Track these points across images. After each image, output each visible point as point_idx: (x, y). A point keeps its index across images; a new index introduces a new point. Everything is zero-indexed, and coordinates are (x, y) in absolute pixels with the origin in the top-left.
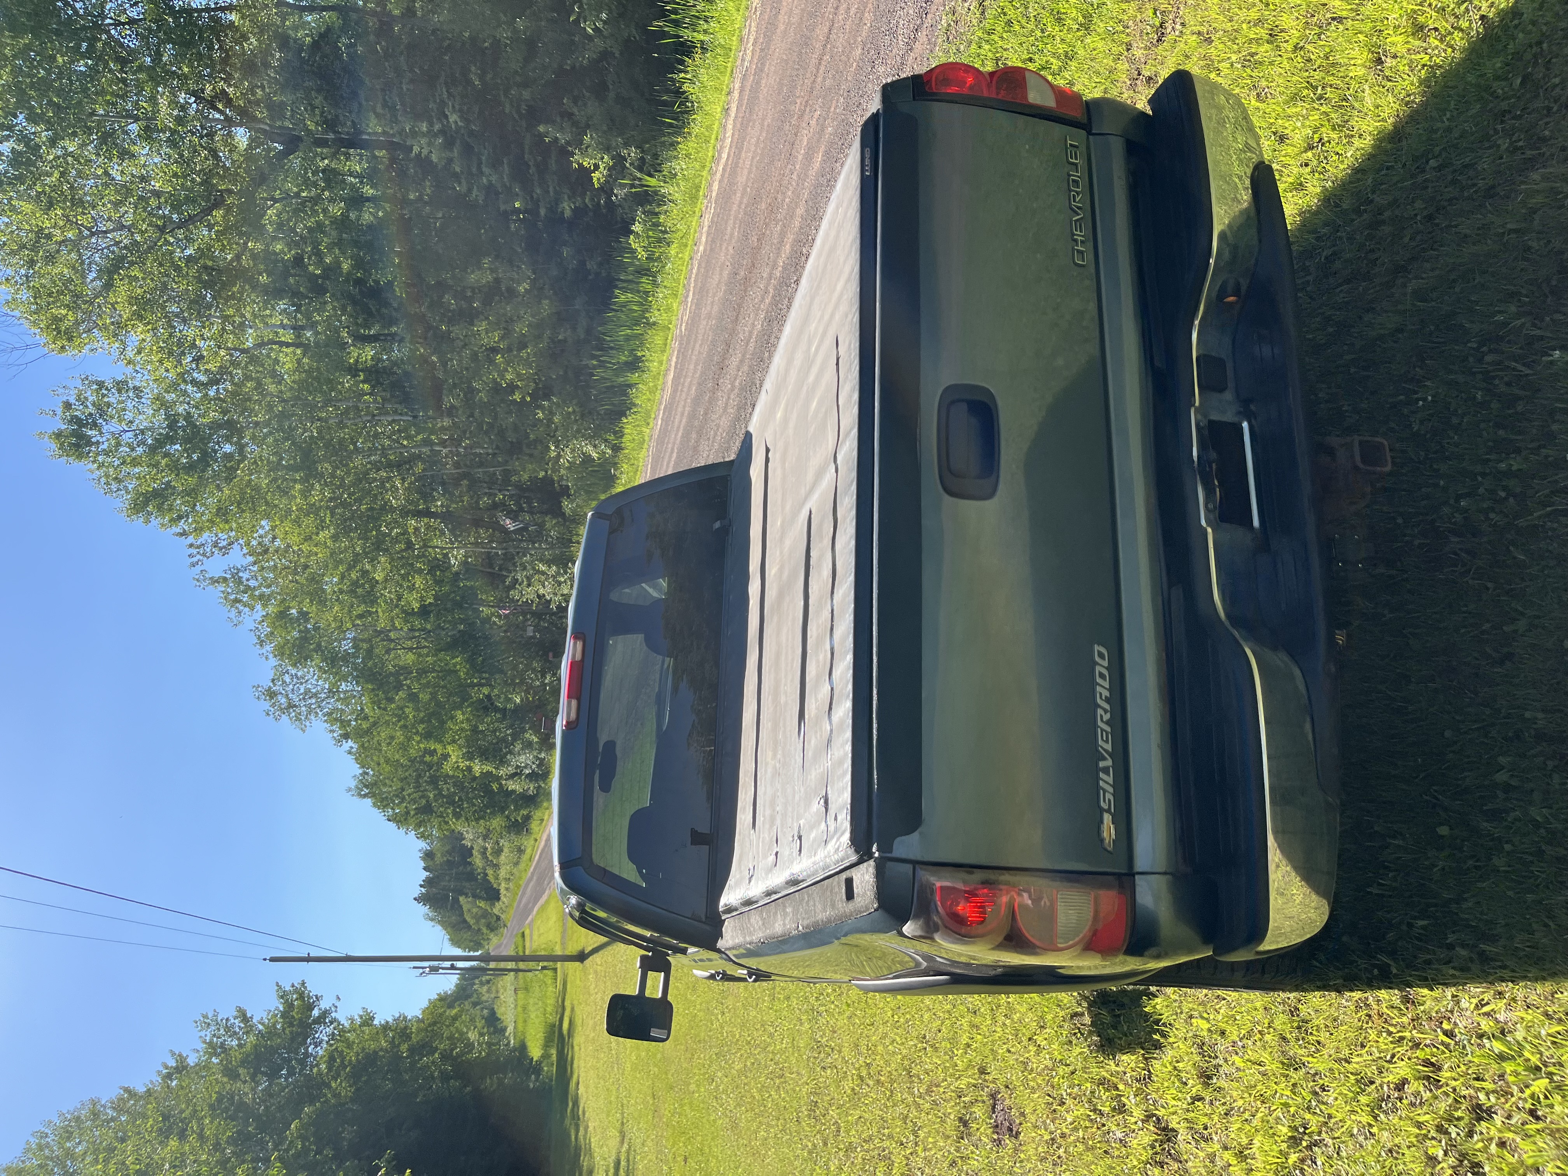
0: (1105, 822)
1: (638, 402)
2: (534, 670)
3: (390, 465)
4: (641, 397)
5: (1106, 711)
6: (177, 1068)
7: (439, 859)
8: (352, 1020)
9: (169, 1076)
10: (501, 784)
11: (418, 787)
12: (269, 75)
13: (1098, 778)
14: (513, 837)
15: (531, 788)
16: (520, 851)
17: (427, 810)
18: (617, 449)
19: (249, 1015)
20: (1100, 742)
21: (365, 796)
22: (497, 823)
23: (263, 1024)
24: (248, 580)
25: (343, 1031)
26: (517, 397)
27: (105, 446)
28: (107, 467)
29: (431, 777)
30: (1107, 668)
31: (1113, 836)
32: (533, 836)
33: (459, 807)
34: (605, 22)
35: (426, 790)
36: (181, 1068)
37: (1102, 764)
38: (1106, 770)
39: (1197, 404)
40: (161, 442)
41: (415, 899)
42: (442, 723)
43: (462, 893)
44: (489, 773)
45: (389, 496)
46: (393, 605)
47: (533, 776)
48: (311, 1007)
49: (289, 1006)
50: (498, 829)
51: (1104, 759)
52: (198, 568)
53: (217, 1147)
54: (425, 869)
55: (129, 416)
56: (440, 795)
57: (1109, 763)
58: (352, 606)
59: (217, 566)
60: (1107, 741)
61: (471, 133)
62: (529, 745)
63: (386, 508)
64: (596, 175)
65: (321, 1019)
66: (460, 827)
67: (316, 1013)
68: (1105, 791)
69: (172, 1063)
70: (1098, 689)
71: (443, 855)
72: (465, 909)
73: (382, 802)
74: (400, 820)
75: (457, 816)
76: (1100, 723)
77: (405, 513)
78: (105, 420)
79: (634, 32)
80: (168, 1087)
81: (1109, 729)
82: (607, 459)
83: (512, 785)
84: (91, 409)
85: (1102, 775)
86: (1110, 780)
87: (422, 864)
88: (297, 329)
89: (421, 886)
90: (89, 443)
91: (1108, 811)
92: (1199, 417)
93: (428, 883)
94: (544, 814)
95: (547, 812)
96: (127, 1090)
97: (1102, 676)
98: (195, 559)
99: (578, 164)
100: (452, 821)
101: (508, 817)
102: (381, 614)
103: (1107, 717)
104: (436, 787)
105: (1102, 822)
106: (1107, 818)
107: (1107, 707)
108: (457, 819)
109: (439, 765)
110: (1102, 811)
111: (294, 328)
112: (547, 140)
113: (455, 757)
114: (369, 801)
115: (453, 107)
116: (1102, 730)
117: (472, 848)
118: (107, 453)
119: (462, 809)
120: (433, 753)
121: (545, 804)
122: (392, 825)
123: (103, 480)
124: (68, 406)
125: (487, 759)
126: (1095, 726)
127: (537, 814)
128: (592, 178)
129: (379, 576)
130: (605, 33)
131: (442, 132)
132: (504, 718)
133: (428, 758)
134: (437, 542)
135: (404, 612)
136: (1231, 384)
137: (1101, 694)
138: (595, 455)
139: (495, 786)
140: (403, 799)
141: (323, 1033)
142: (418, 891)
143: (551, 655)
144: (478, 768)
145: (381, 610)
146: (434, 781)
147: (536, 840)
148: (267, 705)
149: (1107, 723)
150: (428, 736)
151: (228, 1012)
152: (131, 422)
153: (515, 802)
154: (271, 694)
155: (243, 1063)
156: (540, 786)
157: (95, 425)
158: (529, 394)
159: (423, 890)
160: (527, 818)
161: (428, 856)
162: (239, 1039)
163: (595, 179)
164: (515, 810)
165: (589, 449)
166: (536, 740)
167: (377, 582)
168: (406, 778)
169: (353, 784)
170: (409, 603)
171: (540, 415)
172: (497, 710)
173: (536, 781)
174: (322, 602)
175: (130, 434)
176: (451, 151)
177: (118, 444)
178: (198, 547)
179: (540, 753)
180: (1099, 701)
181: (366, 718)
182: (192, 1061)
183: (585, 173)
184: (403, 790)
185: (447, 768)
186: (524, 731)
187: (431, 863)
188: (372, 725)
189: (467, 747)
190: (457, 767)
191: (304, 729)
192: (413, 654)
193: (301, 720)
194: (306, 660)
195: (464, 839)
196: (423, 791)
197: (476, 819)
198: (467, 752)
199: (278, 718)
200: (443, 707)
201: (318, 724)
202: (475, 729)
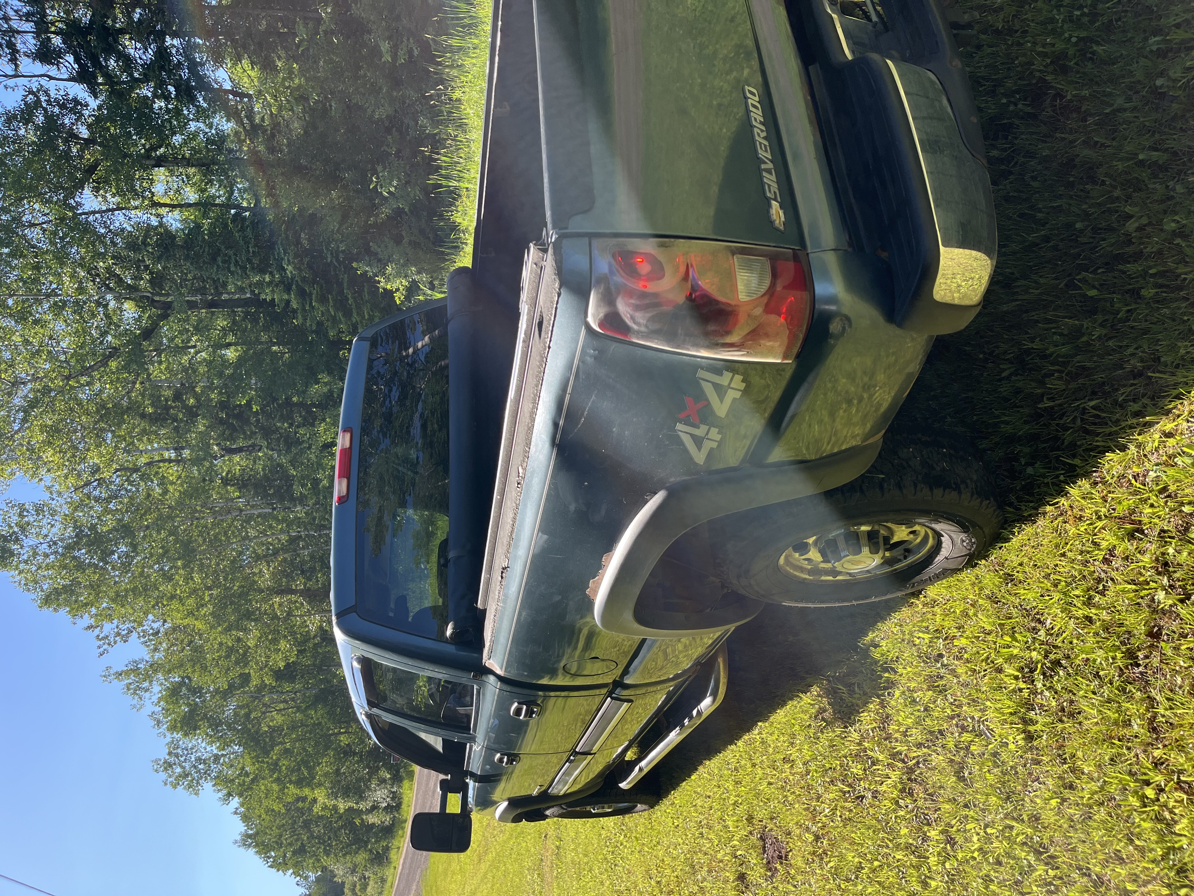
0: (773, 207)
5: (762, 131)
10: (362, 820)
11: (294, 831)
12: (148, 251)
13: (761, 177)
14: (376, 869)
15: (387, 819)
16: (383, 881)
17: (301, 851)
20: (760, 151)
21: (249, 846)
22: (361, 857)
27: (25, 557)
28: (26, 573)
29: (304, 822)
30: (758, 102)
31: (783, 218)
32: (393, 865)
33: (329, 845)
34: (396, 187)
35: (300, 834)
37: (763, 167)
40: (69, 548)
42: (311, 769)
44: (350, 809)
47: (389, 809)
50: (363, 862)
51: (765, 163)
55: (44, 531)
56: (312, 837)
57: (770, 166)
58: (229, 669)
60: (766, 151)
61: (304, 279)
62: (383, 781)
64: (397, 295)
66: (331, 864)
68: (769, 186)
70: (753, 115)
73: (265, 852)
74: (280, 865)
75: (327, 853)
76: (757, 138)
77: (271, 592)
78: (26, 536)
79: (418, 192)
81: (767, 143)
83: (372, 819)
84: (15, 528)
85: (764, 174)
86: (774, 178)
88: (178, 449)
90: (12, 554)
91: (775, 200)
94: (400, 842)
95: (402, 839)
97: (754, 106)
98: (102, 650)
99: (384, 289)
101: (371, 851)
103: (764, 134)
104: (309, 830)
105: (770, 208)
106: (774, 204)
107: (763, 127)
108: (328, 855)
109: (310, 809)
110: (769, 199)
111: (175, 449)
112: (359, 272)
113: (322, 799)
114: (252, 851)
115: (289, 260)
116: (760, 143)
117: (343, 883)
118: (26, 562)
119: (332, 847)
120: (304, 799)
121: (400, 832)
122: (274, 870)
123: (23, 582)
125: (348, 796)
126: (754, 141)
127: (395, 843)
128: (394, 297)
129: (251, 643)
130: (397, 195)
131: (282, 282)
132: (362, 758)
133: (300, 804)
134: (297, 613)
135: (272, 670)
137: (755, 119)
139: (357, 822)
140: (280, 845)
144: (342, 806)
146: (307, 825)
147: (395, 868)
148: (163, 776)
149: (765, 138)
150: (300, 783)
152: (46, 536)
153: (376, 835)
154: (168, 766)
156: (395, 817)
157: (17, 540)
160: (387, 849)
163: (396, 298)
164: (376, 842)
166: (388, 776)
167: (249, 647)
168: (283, 825)
169: (239, 838)
170: (276, 663)
172: (355, 753)
173: (391, 812)
175: (45, 546)
176: (289, 294)
177: (35, 554)
178: (103, 639)
179: (393, 787)
180: (754, 123)
181: (247, 774)
183: (389, 294)
184: (281, 836)
185: (317, 809)
186: (378, 768)
188: (253, 781)
189: (331, 788)
190: (325, 808)
191: (197, 794)
192: (283, 715)
193: (193, 787)
194: (195, 730)
195: (335, 876)
196: (297, 835)
197: (344, 855)
198: (332, 792)
199: (175, 787)
200: (310, 755)
201: (208, 786)
202: (337, 772)
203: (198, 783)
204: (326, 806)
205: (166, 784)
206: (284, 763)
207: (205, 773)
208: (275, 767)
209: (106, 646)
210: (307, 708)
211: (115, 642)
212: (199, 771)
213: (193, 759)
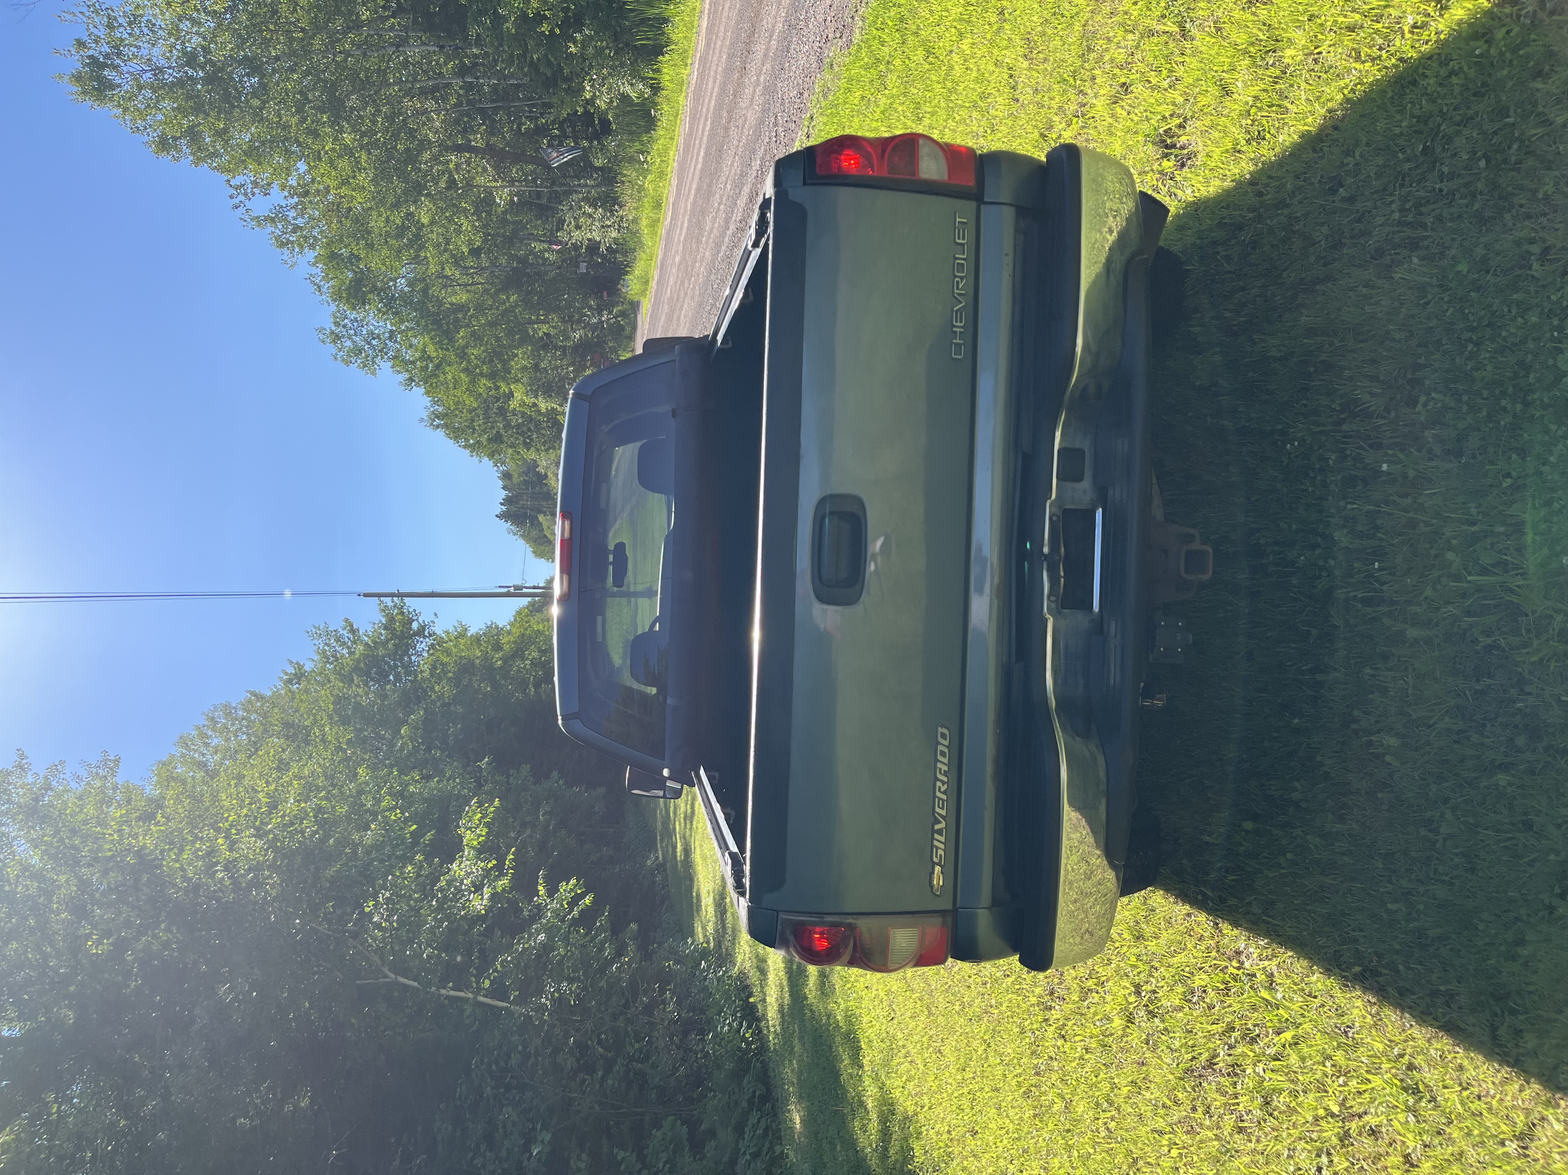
0: (936, 872)
1: (674, 37)
2: (590, 308)
3: (424, 93)
4: (676, 32)
5: (943, 783)
6: (295, 675)
7: (516, 479)
8: (447, 632)
9: (290, 681)
11: (487, 417)
13: (933, 838)
17: (497, 439)
18: (656, 89)
19: (355, 627)
20: (937, 810)
21: (438, 427)
23: (368, 636)
24: (295, 218)
25: (441, 642)
26: (545, 28)
27: (127, 89)
28: (133, 111)
29: (498, 411)
30: (947, 747)
31: (941, 883)
33: (528, 437)
35: (496, 421)
36: (299, 675)
37: (937, 827)
38: (940, 832)
39: (1054, 496)
41: (497, 516)
42: (505, 363)
43: (540, 512)
44: (553, 410)
45: (425, 131)
46: (442, 248)
48: (411, 621)
49: (391, 619)
51: (940, 822)
52: (241, 210)
53: (339, 748)
54: (503, 488)
55: (144, 55)
56: (509, 426)
57: (943, 825)
59: (261, 205)
60: (942, 808)
63: (424, 144)
65: (421, 632)
66: (531, 455)
67: (415, 626)
68: (937, 848)
69: (291, 670)
70: (939, 765)
71: (520, 475)
72: (545, 527)
73: (456, 433)
74: (475, 448)
75: (528, 446)
76: (938, 794)
77: (446, 148)
78: (121, 60)
80: (290, 690)
81: (944, 798)
82: (646, 99)
84: (106, 49)
86: (943, 839)
87: (500, 483)
89: (501, 504)
90: (111, 86)
91: (939, 864)
92: (1054, 510)
93: (507, 501)
96: (254, 694)
97: (943, 754)
98: (236, 201)
100: (523, 451)
102: (430, 259)
103: (944, 788)
104: (505, 419)
105: (933, 872)
106: (937, 869)
107: (945, 779)
108: (528, 448)
109: (506, 401)
110: (934, 864)
113: (520, 395)
114: (440, 433)
116: (940, 799)
117: (546, 474)
119: (532, 440)
120: (498, 389)
122: (467, 454)
124: (81, 44)
125: (550, 396)
126: (935, 796)
129: (424, 219)
132: (564, 354)
133: (494, 393)
134: (480, 180)
135: (453, 256)
136: (1088, 474)
137: (940, 769)
138: (633, 95)
140: (474, 430)
141: (422, 645)
142: (500, 509)
143: (605, 294)
144: (543, 405)
145: (429, 253)
146: (502, 414)
148: (332, 349)
149: (944, 793)
150: (492, 375)
151: (337, 624)
154: (336, 338)
155: (356, 669)
157: (114, 66)
158: (557, 26)
159: (504, 508)
161: (506, 476)
162: (348, 647)
165: (628, 89)
167: (423, 225)
168: (475, 412)
169: (425, 415)
170: (457, 248)
171: (573, 49)
172: (556, 347)
174: (370, 246)
175: (149, 75)
177: (139, 85)
180: (938, 775)
181: (430, 359)
182: (308, 667)
184: (473, 420)
185: (513, 404)
187: (509, 483)
188: (438, 367)
189: (530, 385)
190: (523, 404)
191: (374, 373)
192: (468, 291)
193: (368, 365)
194: (364, 304)
195: (538, 466)
196: (492, 423)
197: (547, 450)
198: (531, 390)
199: (348, 363)
200: (502, 346)
201: (385, 366)
202: (536, 367)
203: (373, 362)
204: (524, 402)
205: (336, 358)
206: (474, 352)
207: (380, 351)
208: (463, 355)
209: (241, 198)
210: (498, 292)
211: (253, 194)
212: (373, 347)
213: (365, 332)
